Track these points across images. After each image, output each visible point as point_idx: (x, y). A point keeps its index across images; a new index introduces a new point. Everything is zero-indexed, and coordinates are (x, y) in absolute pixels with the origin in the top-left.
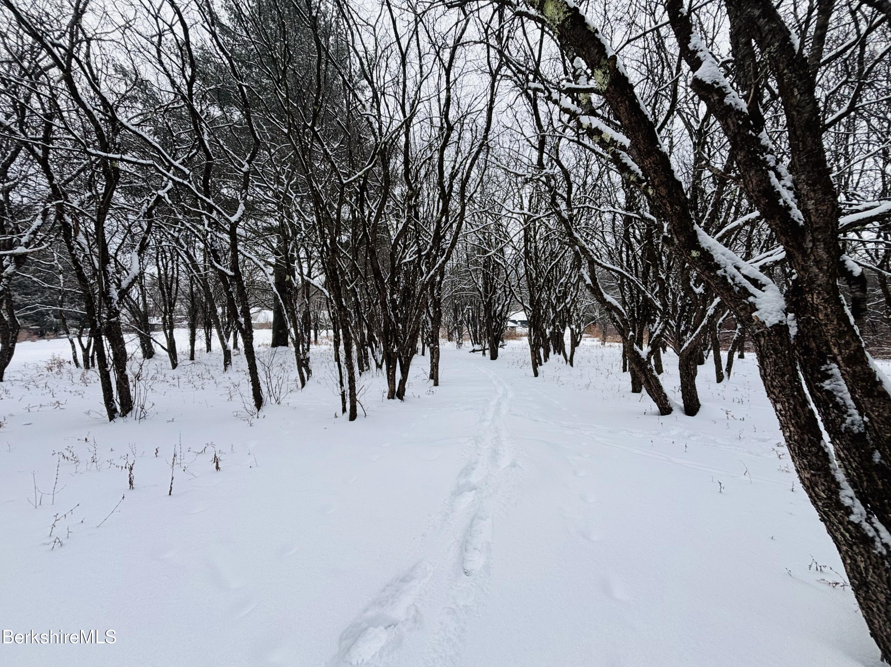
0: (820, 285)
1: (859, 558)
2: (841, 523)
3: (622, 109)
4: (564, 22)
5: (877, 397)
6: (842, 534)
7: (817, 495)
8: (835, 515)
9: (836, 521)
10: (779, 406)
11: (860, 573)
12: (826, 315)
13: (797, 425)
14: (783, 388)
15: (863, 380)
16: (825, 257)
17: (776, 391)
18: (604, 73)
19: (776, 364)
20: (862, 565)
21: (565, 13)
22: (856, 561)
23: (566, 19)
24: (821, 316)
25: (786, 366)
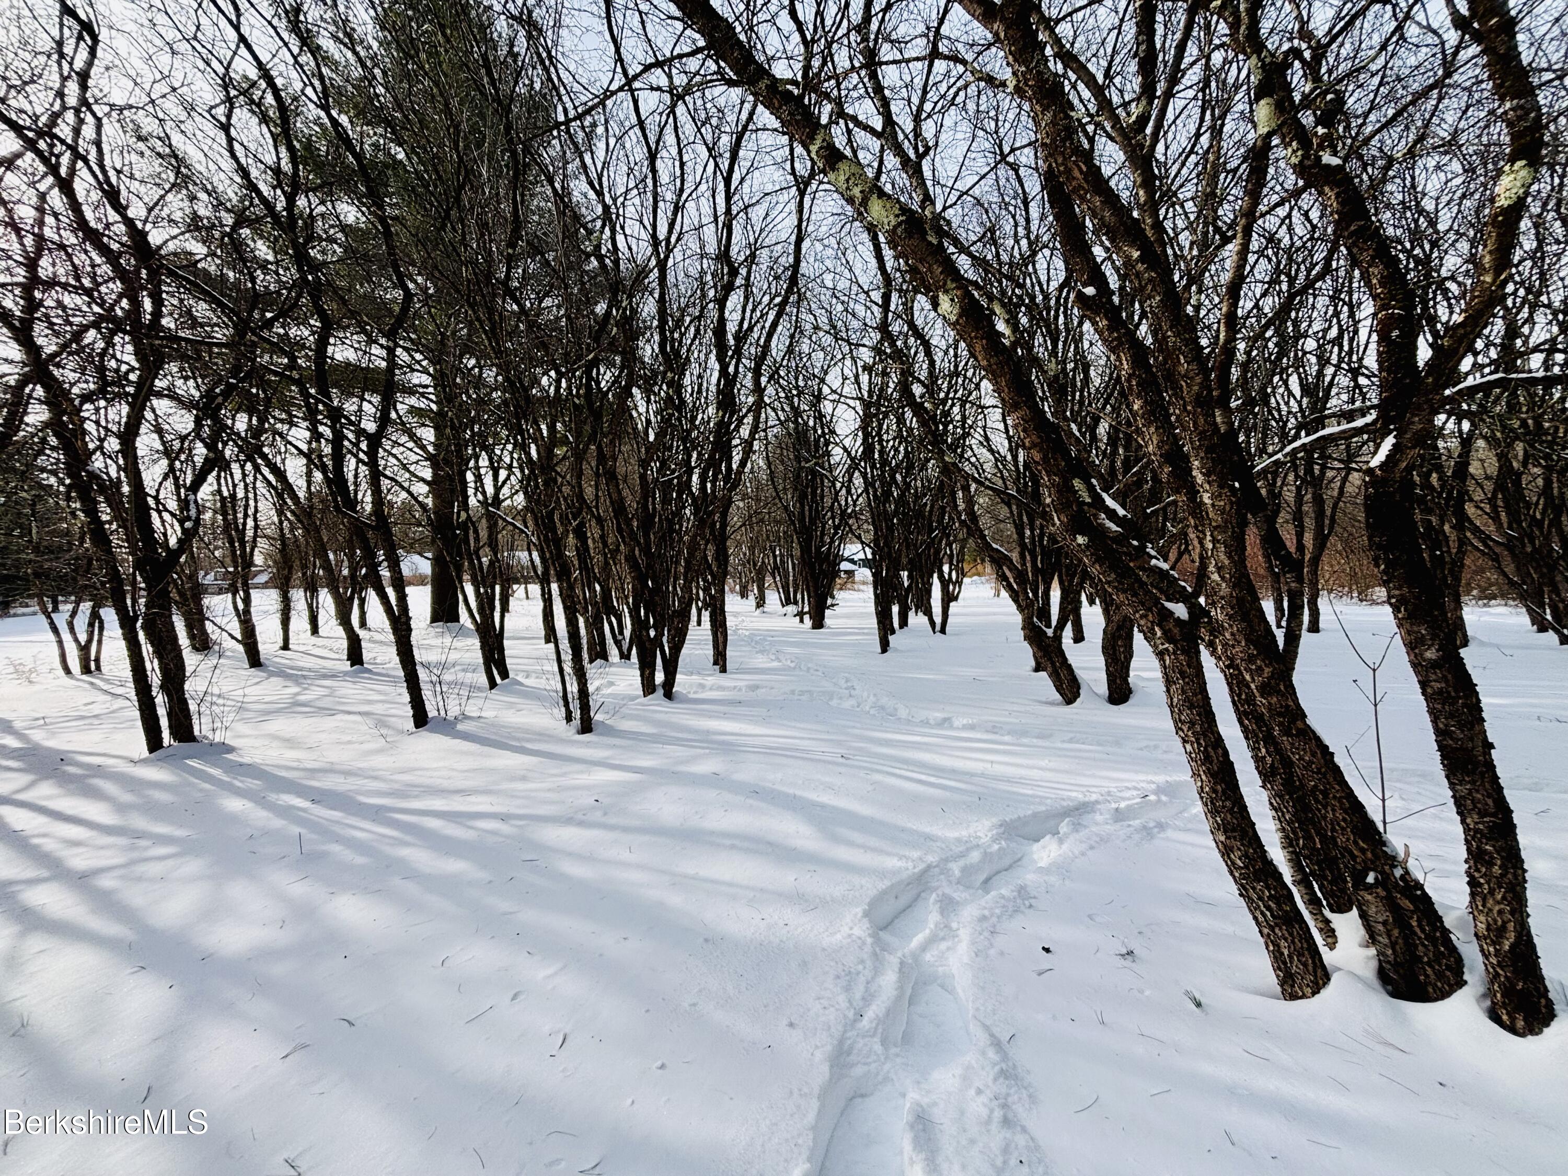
0: (1222, 598)
1: (1283, 943)
2: (1260, 898)
3: (978, 348)
4: (895, 227)
5: (1297, 736)
6: (1262, 913)
7: (1233, 863)
8: (1254, 889)
9: (1255, 897)
10: (1189, 747)
11: (1285, 963)
12: (1232, 634)
13: (1208, 772)
14: (1192, 724)
15: (1280, 714)
16: (1227, 562)
17: (1185, 728)
18: (952, 300)
19: (1184, 692)
20: (1286, 952)
21: (897, 216)
22: (1278, 946)
23: (899, 224)
24: (1228, 635)
25: (1195, 695)
